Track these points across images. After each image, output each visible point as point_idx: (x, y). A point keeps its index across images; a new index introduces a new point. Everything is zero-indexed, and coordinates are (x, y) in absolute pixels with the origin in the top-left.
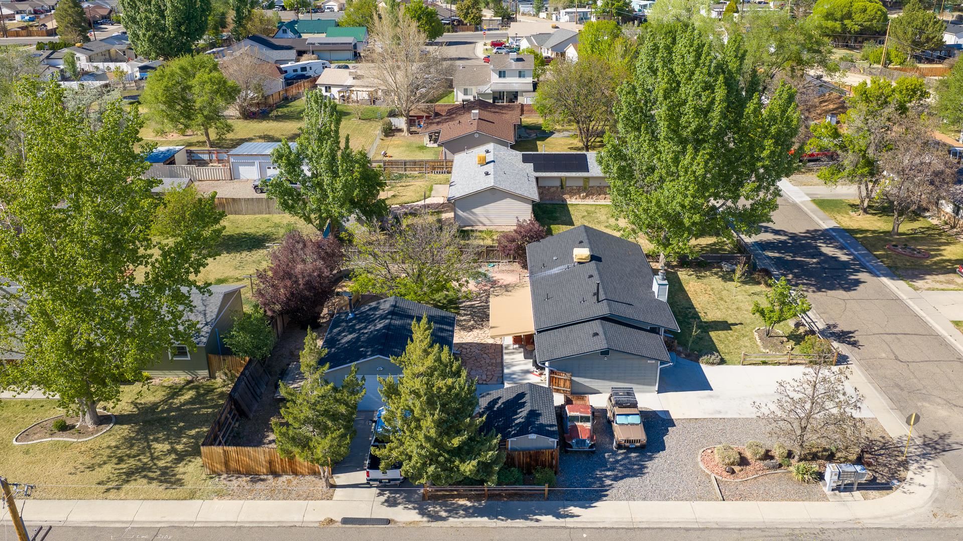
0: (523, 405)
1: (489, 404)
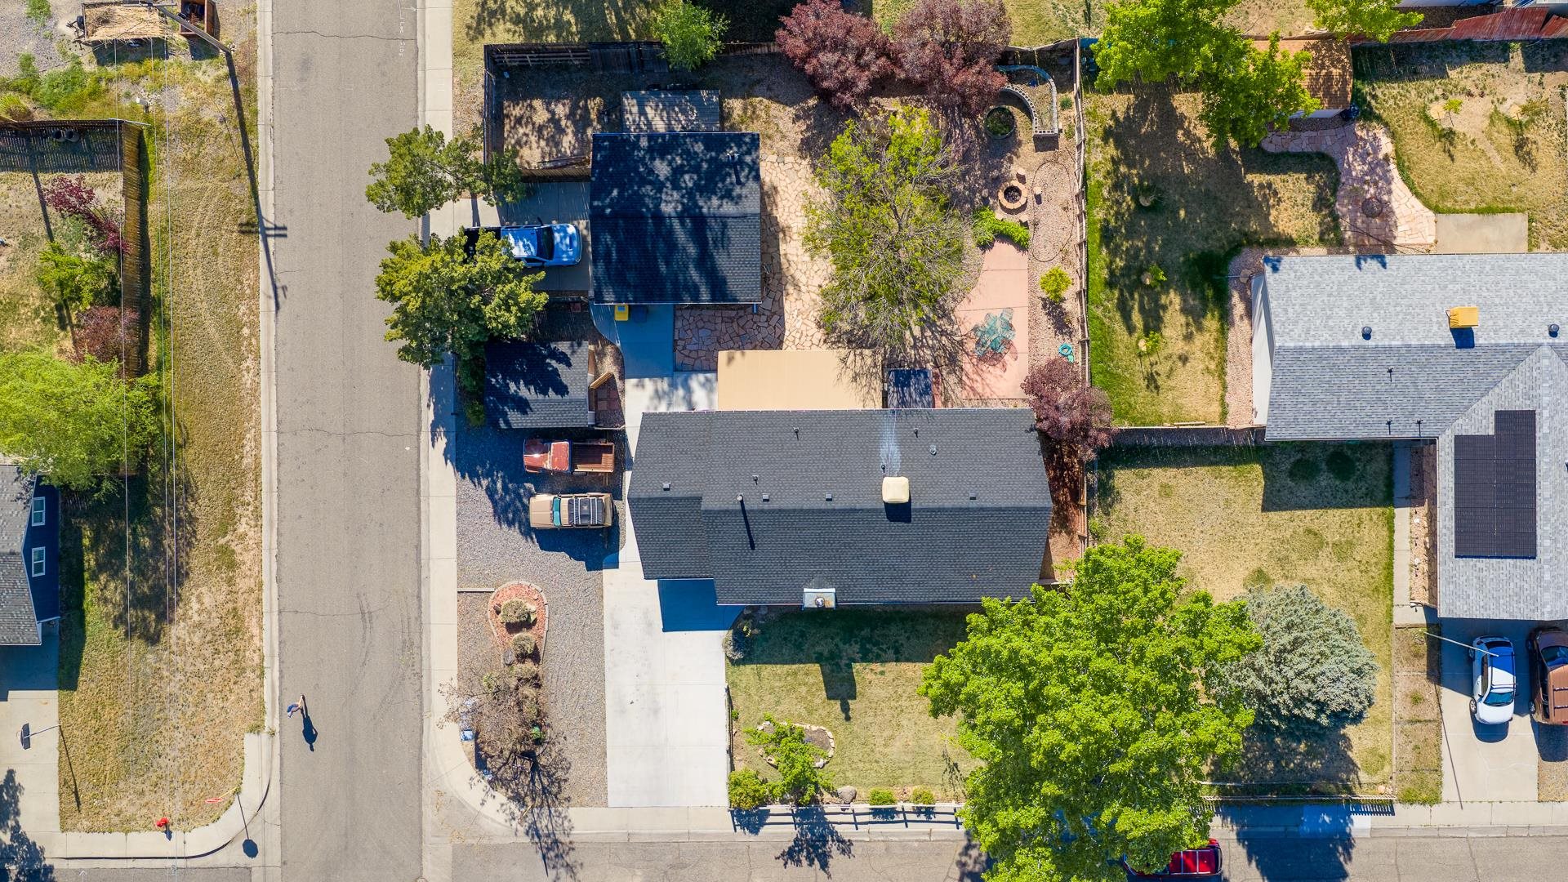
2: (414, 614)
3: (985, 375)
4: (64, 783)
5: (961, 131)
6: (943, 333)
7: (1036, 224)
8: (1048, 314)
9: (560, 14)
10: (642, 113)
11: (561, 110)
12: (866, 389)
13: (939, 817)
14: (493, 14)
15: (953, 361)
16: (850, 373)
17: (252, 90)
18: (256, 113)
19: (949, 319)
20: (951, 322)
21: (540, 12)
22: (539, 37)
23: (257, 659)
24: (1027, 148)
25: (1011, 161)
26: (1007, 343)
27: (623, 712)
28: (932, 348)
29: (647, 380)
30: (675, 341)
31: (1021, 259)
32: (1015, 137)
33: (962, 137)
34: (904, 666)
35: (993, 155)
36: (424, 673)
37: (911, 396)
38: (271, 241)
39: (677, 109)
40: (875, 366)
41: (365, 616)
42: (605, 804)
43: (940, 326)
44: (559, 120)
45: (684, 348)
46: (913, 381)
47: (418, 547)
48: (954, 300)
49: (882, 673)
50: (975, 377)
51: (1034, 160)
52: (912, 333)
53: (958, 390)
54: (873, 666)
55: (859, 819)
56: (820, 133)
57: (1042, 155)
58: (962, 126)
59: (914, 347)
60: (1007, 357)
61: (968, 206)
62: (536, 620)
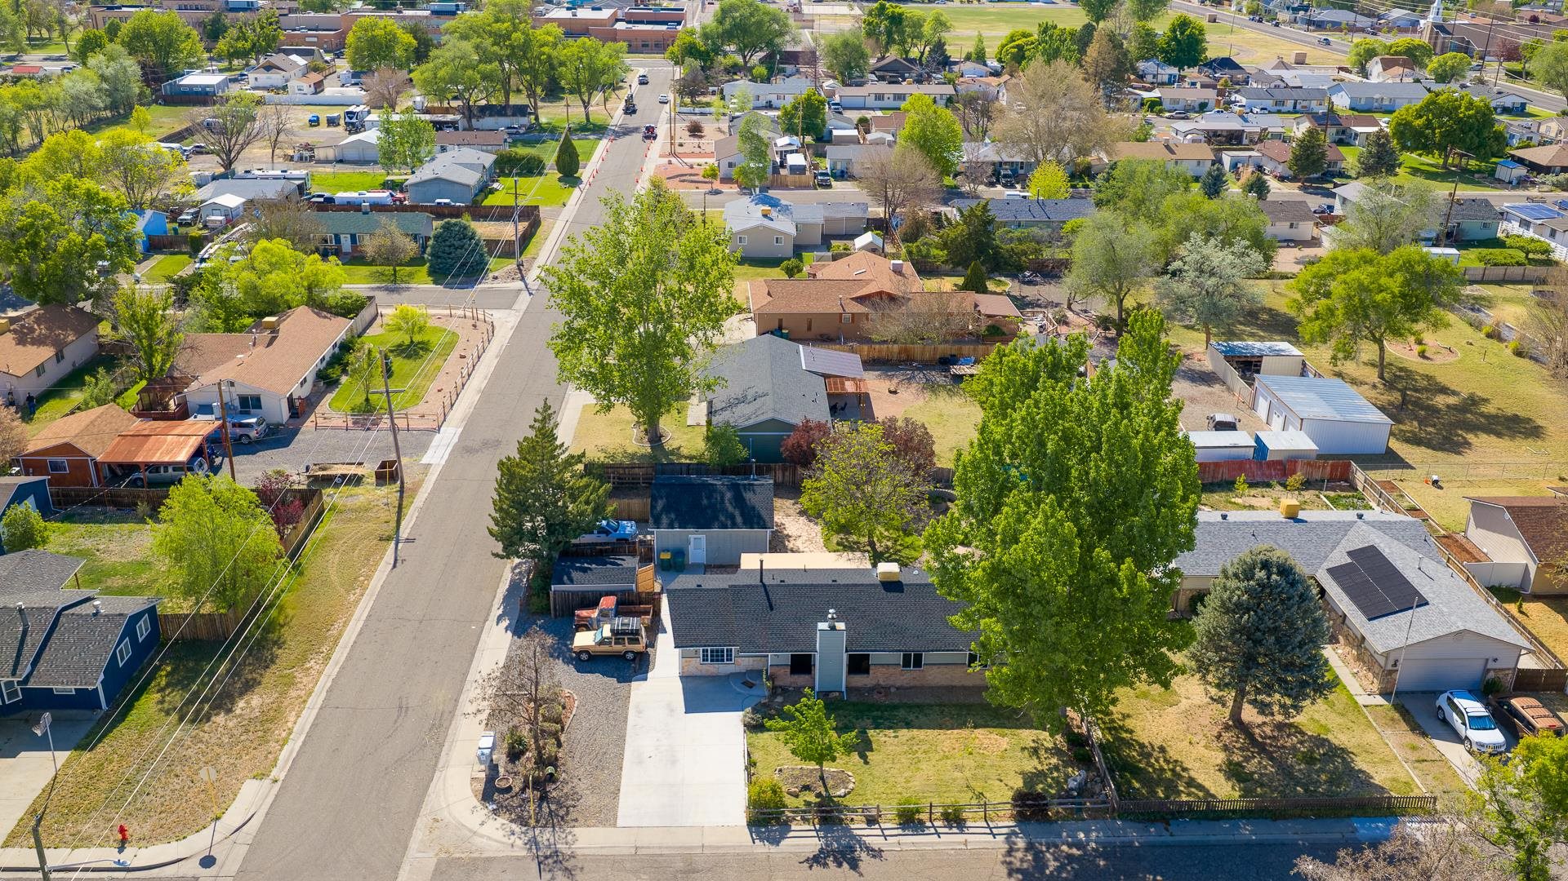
2: (449, 710)
4: (32, 811)
13: (971, 830)
17: (412, 496)
23: (284, 734)
27: (640, 763)
34: (915, 732)
36: (446, 744)
38: (400, 545)
41: (403, 709)
42: (615, 825)
49: (896, 737)
54: (887, 732)
55: (887, 832)
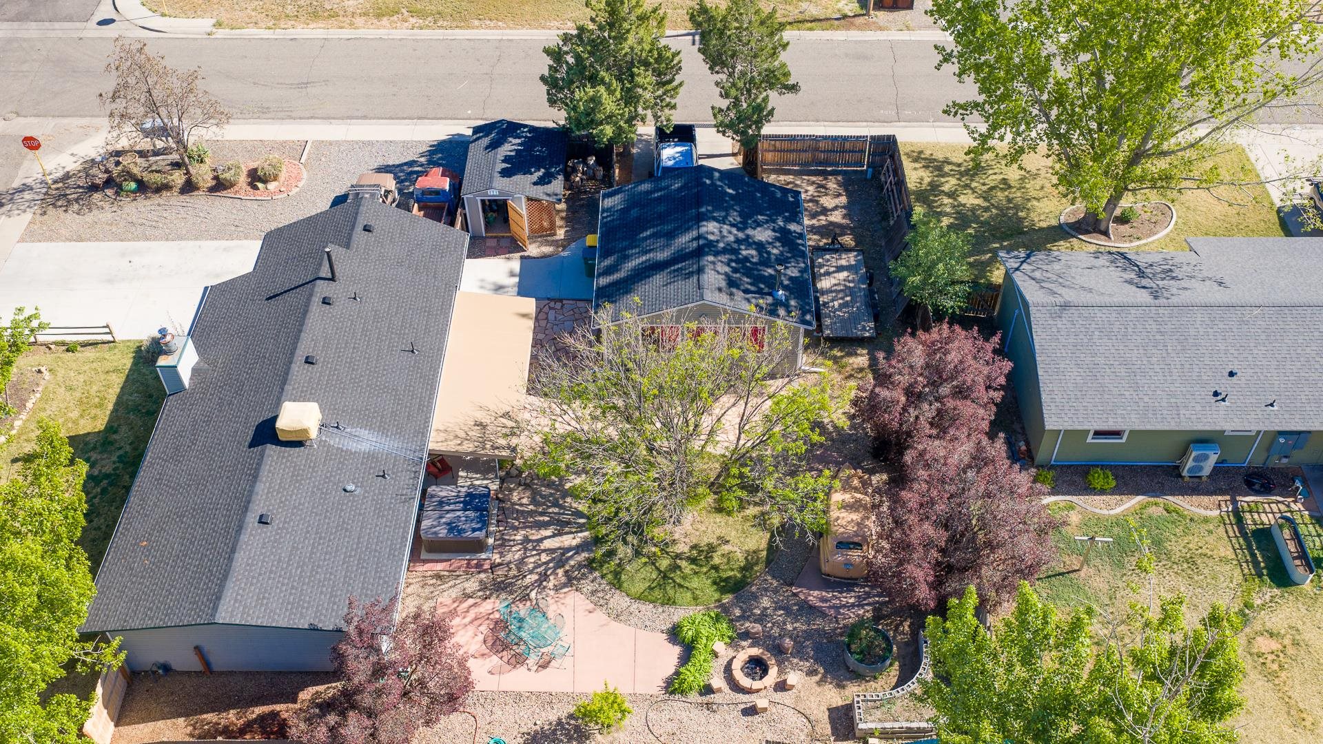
0: (507, 159)
1: (550, 182)
2: (293, 115)
3: (471, 629)
5: (853, 605)
6: (544, 577)
7: (708, 706)
8: (559, 723)
9: (947, 214)
10: (840, 269)
11: (837, 217)
12: (463, 435)
14: (939, 168)
15: (500, 587)
16: (486, 420)
17: (832, 28)
18: (811, 29)
19: (564, 585)
20: (557, 589)
21: (946, 200)
22: (917, 200)
23: (285, 26)
24: (834, 697)
25: (811, 673)
26: (518, 660)
27: (124, 254)
28: (521, 562)
29: (516, 280)
30: (561, 301)
31: (653, 684)
32: (850, 679)
33: (844, 606)
35: (818, 648)
37: (448, 512)
39: (848, 299)
40: (494, 448)
41: (304, 85)
42: (22, 241)
43: (554, 573)
44: (826, 215)
45: (550, 308)
46: (471, 514)
47: (365, 117)
48: (593, 593)
50: (471, 615)
51: (814, 706)
52: (546, 538)
53: (454, 593)
56: (832, 440)
57: (824, 717)
58: (861, 606)
59: (526, 540)
60: (495, 659)
61: (738, 612)
62: (257, 188)
